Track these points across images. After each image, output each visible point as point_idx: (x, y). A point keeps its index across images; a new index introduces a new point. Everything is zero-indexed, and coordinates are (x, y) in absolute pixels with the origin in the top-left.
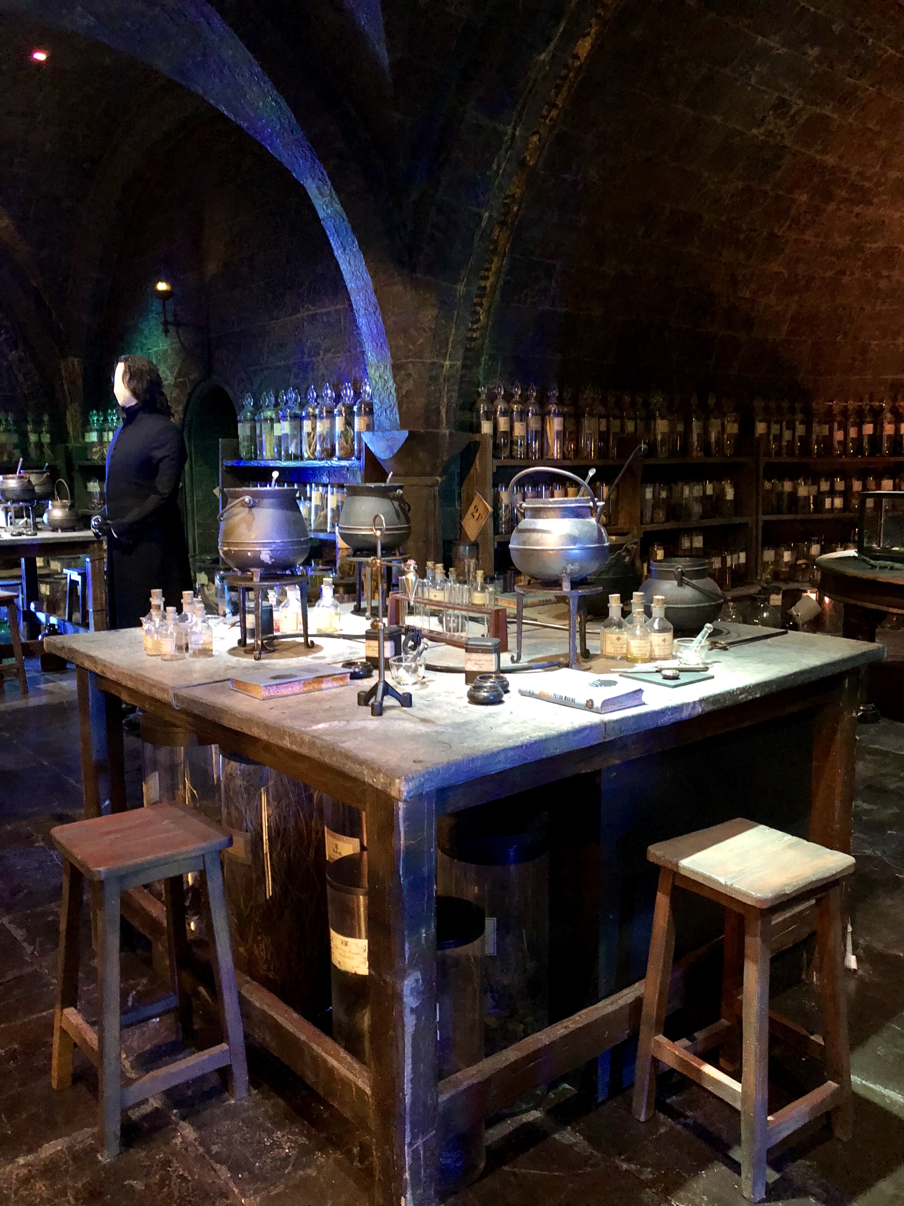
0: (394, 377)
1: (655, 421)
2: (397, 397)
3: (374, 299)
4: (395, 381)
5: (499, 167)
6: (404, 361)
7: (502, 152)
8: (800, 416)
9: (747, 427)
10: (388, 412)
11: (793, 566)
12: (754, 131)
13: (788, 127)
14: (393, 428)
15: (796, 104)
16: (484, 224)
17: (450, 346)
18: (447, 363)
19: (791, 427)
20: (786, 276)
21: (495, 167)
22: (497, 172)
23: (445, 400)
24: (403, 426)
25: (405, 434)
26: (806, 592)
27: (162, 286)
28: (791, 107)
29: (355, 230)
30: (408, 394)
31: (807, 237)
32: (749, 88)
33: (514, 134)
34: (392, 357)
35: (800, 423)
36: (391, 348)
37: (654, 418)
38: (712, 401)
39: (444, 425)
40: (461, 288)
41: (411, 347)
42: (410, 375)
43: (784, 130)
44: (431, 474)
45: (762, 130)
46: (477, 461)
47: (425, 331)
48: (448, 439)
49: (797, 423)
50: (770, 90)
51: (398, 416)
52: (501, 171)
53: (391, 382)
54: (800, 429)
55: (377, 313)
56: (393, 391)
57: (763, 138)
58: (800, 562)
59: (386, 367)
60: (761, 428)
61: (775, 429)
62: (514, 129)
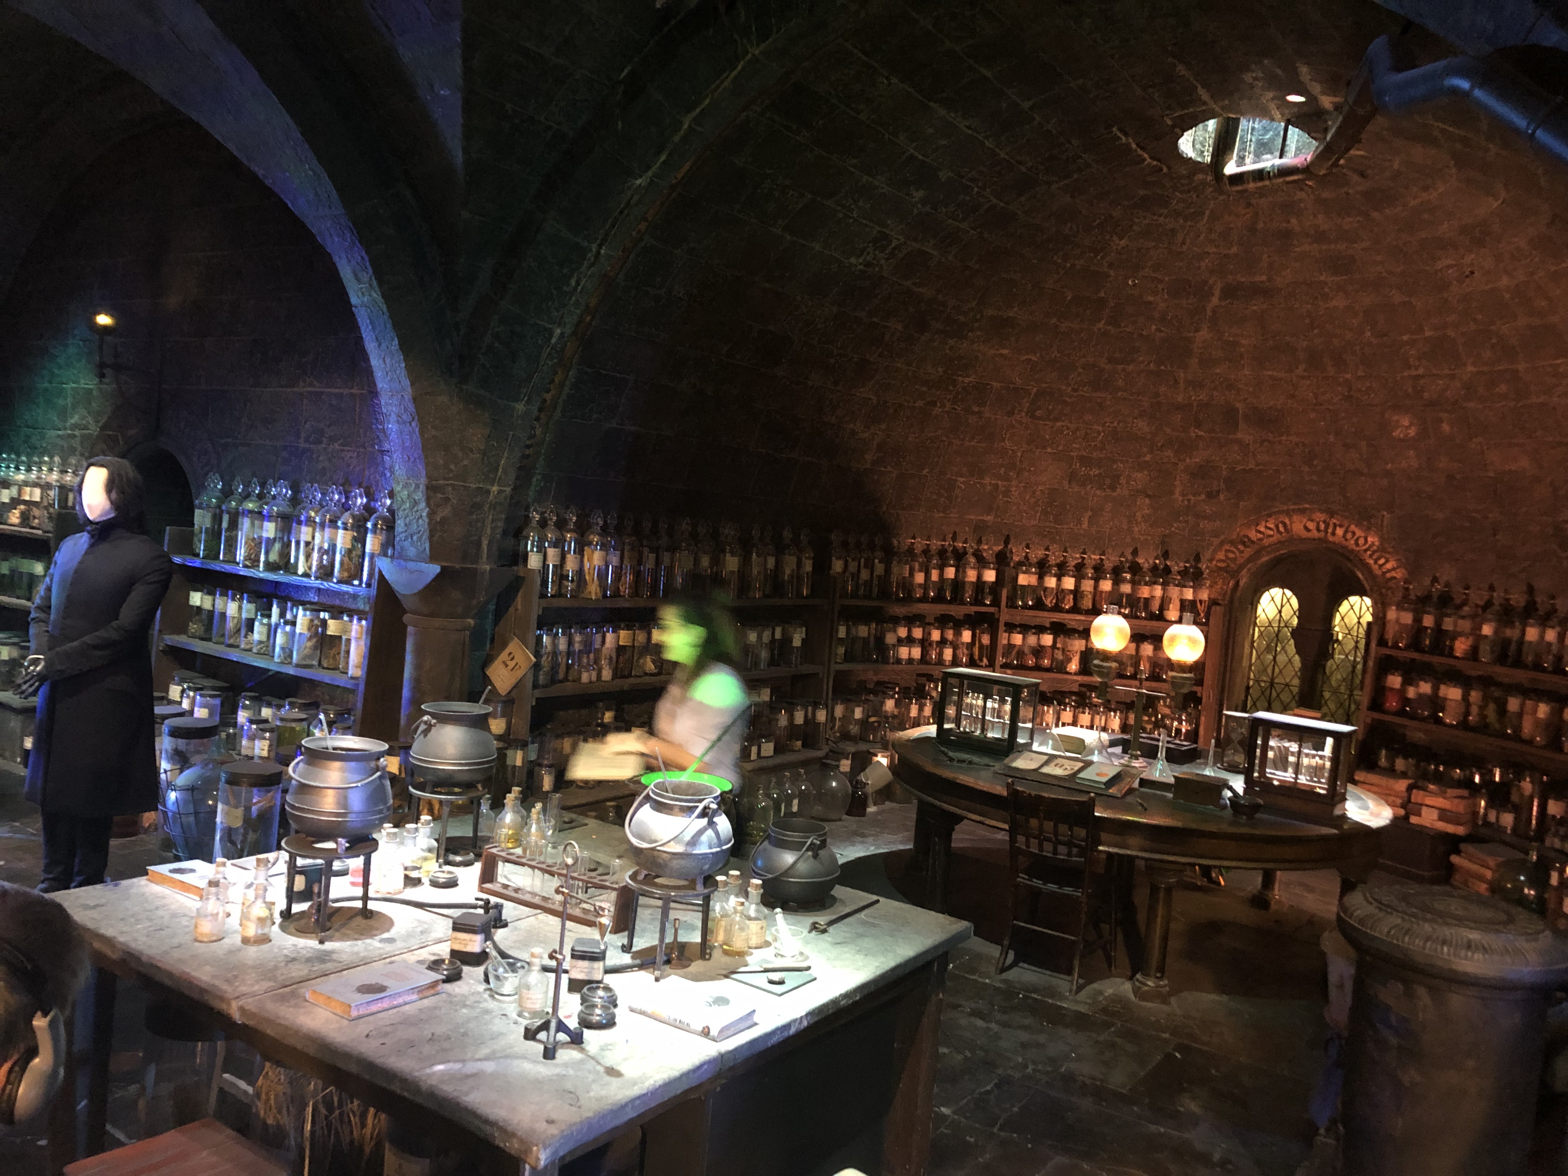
0: (428, 500)
1: (725, 556)
2: (429, 524)
3: (411, 408)
4: (428, 505)
5: (578, 283)
6: (442, 482)
7: (583, 269)
8: (879, 554)
9: (822, 566)
10: (415, 538)
11: (864, 723)
12: (853, 260)
13: (887, 259)
14: (418, 559)
15: (897, 239)
16: (553, 341)
17: (500, 470)
18: (495, 488)
19: (871, 567)
20: (875, 402)
21: (573, 282)
22: (575, 289)
23: (489, 531)
24: (433, 558)
25: (435, 569)
26: (876, 756)
27: (103, 320)
28: (890, 242)
29: (396, 326)
30: (444, 520)
31: (899, 365)
32: (851, 220)
33: (598, 253)
34: (428, 476)
35: (880, 562)
36: (427, 465)
37: (723, 551)
38: (787, 534)
39: (485, 559)
40: (520, 407)
41: (452, 467)
42: (447, 500)
43: (883, 262)
44: (463, 616)
45: (861, 261)
46: (519, 599)
47: (472, 451)
48: (487, 576)
49: (877, 561)
50: (871, 224)
51: (427, 545)
52: (580, 288)
53: (423, 505)
54: (879, 568)
55: (413, 424)
56: (424, 514)
57: (861, 267)
58: (872, 719)
59: (417, 486)
60: (838, 566)
61: (853, 567)
62: (600, 246)
